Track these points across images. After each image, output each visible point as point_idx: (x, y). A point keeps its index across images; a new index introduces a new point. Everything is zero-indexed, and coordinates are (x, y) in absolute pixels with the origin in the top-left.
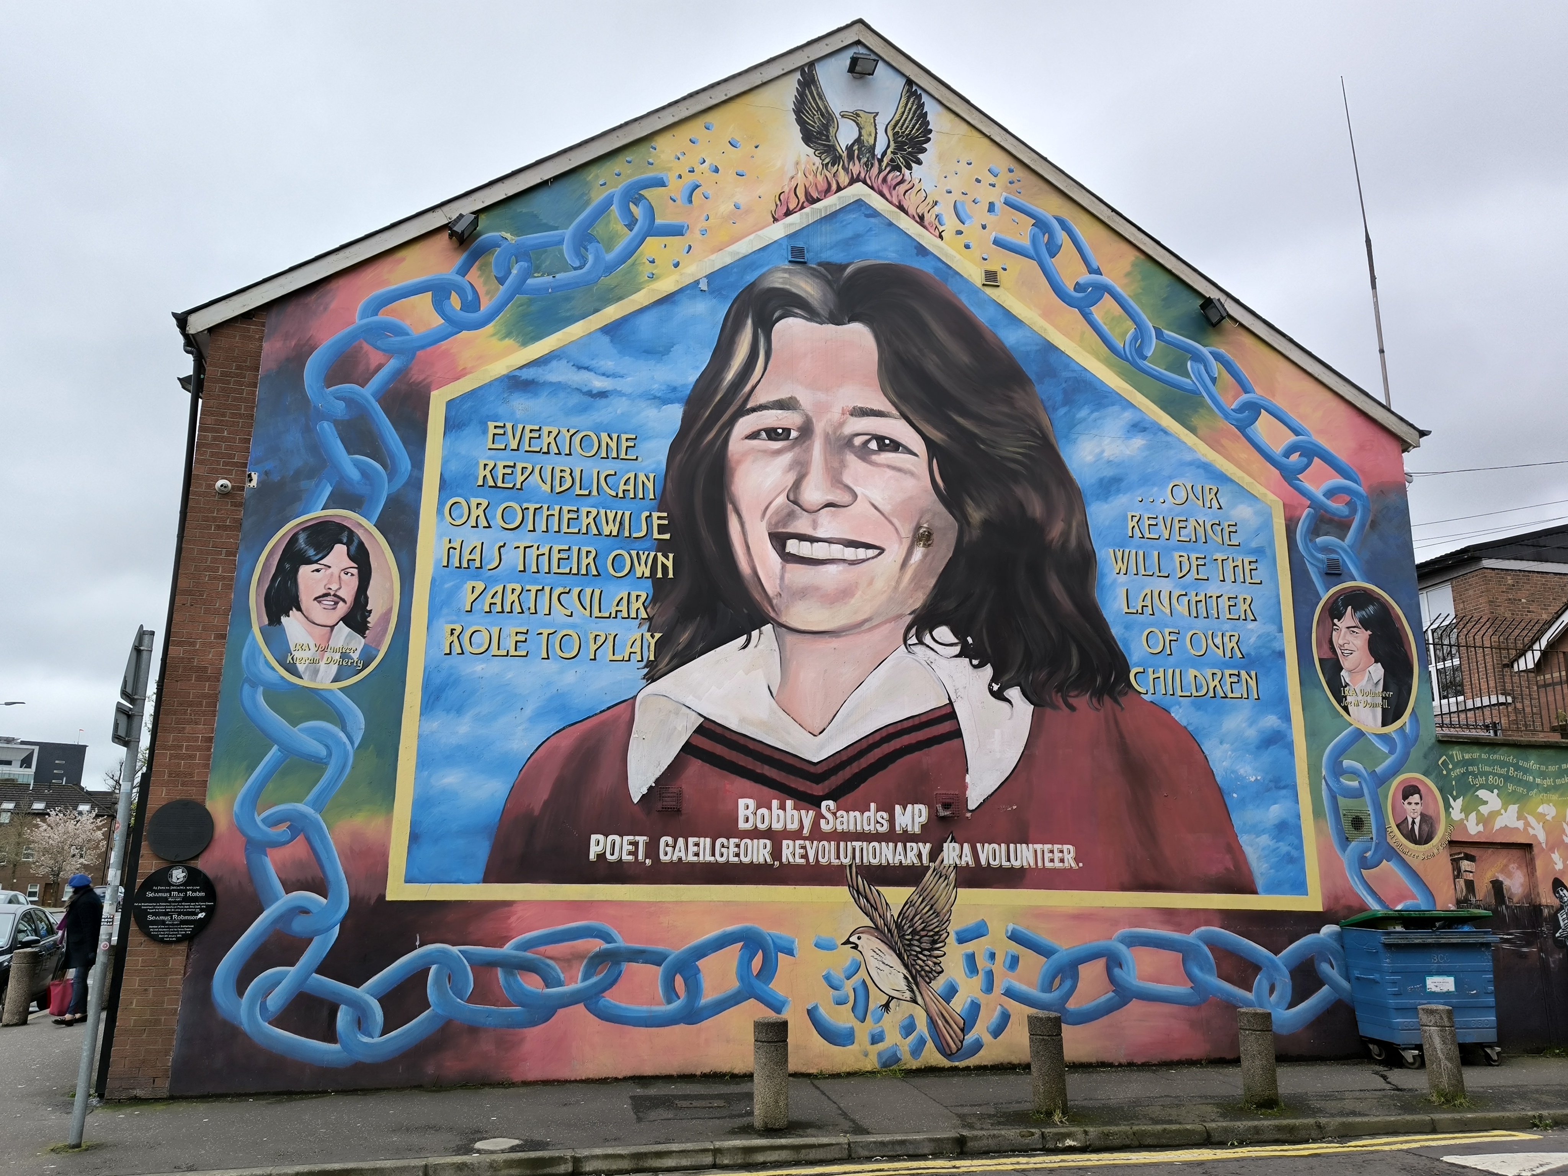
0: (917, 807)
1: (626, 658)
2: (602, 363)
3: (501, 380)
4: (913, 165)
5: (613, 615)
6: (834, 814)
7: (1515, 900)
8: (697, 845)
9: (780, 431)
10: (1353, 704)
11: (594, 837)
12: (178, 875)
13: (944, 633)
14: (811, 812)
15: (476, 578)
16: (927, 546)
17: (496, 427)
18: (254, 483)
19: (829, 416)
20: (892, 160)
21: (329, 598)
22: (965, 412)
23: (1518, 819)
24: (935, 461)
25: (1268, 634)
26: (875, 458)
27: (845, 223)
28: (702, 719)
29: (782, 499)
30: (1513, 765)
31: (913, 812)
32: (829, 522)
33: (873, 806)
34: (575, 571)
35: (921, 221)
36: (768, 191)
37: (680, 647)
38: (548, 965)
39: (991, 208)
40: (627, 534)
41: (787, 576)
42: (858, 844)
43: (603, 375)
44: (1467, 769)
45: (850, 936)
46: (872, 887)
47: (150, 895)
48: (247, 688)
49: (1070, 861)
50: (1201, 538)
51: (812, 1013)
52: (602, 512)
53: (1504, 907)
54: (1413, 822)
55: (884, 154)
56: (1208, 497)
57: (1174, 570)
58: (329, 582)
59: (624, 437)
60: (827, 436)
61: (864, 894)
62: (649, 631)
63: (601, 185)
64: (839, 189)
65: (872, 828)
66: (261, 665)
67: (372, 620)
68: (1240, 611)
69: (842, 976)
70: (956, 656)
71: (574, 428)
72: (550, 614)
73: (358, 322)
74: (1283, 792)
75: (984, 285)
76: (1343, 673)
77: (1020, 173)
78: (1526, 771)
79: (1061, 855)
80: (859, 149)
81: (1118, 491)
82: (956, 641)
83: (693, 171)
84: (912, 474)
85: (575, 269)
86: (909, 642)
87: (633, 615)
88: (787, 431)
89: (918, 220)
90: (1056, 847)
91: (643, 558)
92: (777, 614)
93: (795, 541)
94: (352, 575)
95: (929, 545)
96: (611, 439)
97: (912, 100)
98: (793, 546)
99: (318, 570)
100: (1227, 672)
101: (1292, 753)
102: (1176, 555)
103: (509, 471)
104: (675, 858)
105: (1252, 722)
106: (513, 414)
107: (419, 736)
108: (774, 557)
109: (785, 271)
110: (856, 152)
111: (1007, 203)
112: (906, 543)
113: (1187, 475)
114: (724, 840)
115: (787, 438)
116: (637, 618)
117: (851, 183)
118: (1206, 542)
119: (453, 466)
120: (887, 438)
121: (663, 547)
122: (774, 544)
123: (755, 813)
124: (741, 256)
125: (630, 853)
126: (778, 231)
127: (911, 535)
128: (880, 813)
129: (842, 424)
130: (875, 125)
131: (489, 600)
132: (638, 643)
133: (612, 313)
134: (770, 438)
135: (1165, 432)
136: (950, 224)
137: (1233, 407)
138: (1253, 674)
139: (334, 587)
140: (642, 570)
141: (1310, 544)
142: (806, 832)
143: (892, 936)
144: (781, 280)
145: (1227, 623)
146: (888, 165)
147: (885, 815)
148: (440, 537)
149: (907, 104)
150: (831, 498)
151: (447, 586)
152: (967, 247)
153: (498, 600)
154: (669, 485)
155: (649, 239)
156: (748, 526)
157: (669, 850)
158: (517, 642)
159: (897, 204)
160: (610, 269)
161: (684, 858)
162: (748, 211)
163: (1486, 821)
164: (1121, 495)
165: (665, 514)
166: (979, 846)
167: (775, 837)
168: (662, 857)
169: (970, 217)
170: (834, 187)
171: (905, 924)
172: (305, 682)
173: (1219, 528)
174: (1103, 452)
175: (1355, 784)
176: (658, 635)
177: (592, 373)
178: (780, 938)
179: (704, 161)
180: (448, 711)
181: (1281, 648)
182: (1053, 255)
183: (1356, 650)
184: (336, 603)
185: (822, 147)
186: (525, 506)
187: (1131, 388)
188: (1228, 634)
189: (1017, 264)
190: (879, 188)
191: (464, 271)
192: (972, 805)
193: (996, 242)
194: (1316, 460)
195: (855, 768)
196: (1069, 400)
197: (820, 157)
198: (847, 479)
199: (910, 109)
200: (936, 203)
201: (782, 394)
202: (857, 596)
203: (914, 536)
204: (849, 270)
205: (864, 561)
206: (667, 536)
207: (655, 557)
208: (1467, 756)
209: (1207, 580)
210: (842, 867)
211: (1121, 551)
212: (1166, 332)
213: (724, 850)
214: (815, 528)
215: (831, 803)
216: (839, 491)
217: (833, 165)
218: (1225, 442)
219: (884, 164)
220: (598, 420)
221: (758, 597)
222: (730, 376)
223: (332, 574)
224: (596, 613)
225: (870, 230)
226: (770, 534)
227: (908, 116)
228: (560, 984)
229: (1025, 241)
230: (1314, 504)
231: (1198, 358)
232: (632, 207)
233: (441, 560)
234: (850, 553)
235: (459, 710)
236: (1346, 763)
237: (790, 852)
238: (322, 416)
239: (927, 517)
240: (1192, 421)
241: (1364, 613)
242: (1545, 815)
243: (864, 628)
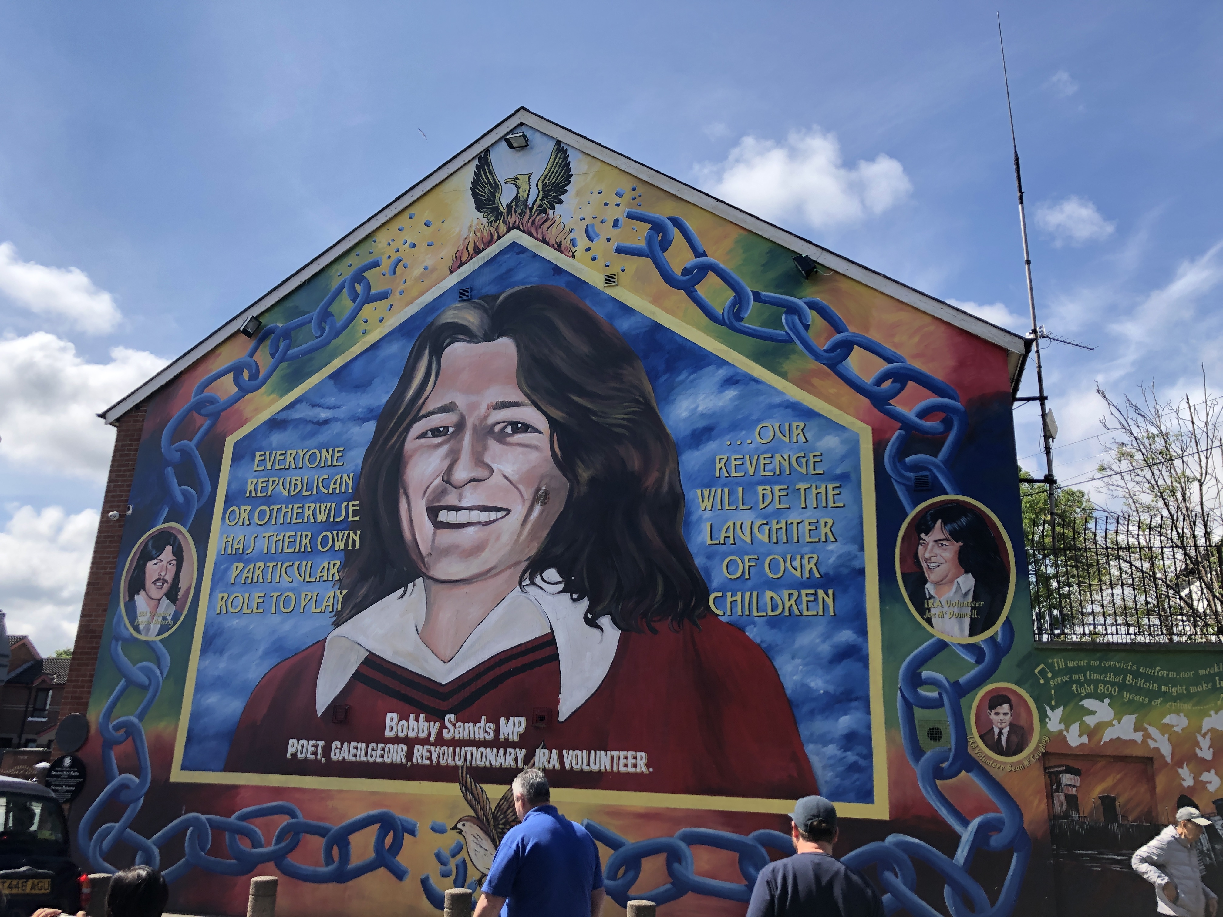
0: (518, 719)
1: (323, 610)
2: (327, 400)
3: (265, 423)
4: (556, 205)
5: (318, 579)
6: (454, 725)
7: (1131, 818)
8: (356, 748)
9: (441, 429)
10: (937, 616)
11: (291, 741)
12: (68, 761)
13: (552, 574)
14: (437, 723)
15: (239, 560)
16: (544, 504)
17: (260, 455)
18: (130, 512)
19: (476, 413)
20: (540, 206)
21: (160, 581)
22: (582, 393)
23: (1135, 730)
24: (555, 435)
25: (849, 553)
26: (510, 439)
27: (501, 263)
28: (368, 653)
29: (438, 481)
30: (1131, 672)
31: (514, 723)
32: (471, 494)
33: (483, 718)
34: (297, 550)
35: (559, 247)
36: (447, 253)
37: (359, 600)
38: (255, 832)
39: (616, 223)
40: (332, 520)
41: (437, 539)
42: (469, 749)
43: (328, 408)
44: (1071, 678)
45: (457, 823)
46: (477, 784)
47: (54, 773)
48: (114, 642)
49: (642, 767)
50: (785, 471)
51: (425, 883)
52: (318, 505)
53: (1116, 826)
54: (1000, 733)
55: (535, 201)
56: (795, 433)
57: (757, 503)
58: (161, 571)
59: (336, 450)
60: (475, 429)
61: (470, 788)
62: (339, 590)
63: (339, 276)
64: (499, 238)
65: (481, 736)
66: (122, 626)
67: (180, 593)
68: (820, 534)
69: (449, 855)
70: (560, 592)
71: (306, 448)
72: (279, 582)
73: (193, 399)
74: (855, 704)
75: (604, 287)
76: (928, 586)
77: (641, 189)
78: (1148, 678)
79: (634, 761)
80: (516, 205)
81: (709, 439)
82: (561, 580)
83: (398, 251)
84: (536, 448)
85: (317, 337)
86: (524, 584)
87: (330, 578)
88: (446, 428)
89: (556, 247)
90: (631, 754)
91: (341, 536)
92: (427, 569)
93: (446, 511)
94: (173, 565)
95: (545, 503)
96: (328, 453)
97: (559, 155)
98: (444, 516)
99: (156, 564)
100: (804, 592)
101: (866, 666)
102: (760, 488)
103: (264, 485)
104: (341, 758)
105: (826, 637)
106: (271, 444)
107: (198, 671)
108: (428, 526)
109: (455, 309)
110: (514, 206)
111: (630, 216)
112: (528, 504)
113: (775, 416)
114: (374, 745)
115: (446, 434)
116: (332, 580)
117: (507, 232)
118: (790, 474)
119: (234, 486)
120: (519, 423)
121: (354, 527)
122: (430, 516)
123: (398, 724)
124: (426, 304)
125: (313, 753)
126: (453, 280)
127: (531, 497)
128: (488, 724)
129: (486, 417)
130: (529, 182)
131: (245, 575)
132: (332, 599)
133: (337, 363)
134: (434, 436)
135: (756, 381)
136: (582, 242)
137: (824, 348)
138: (830, 592)
139: (163, 574)
140: (340, 545)
141: (898, 464)
142: (432, 739)
143: (489, 824)
144: (452, 316)
145: (806, 546)
146: (537, 210)
147: (492, 726)
148: (222, 534)
149: (555, 160)
150: (473, 475)
151: (222, 567)
152: (594, 259)
153: (250, 575)
154: (362, 480)
155: (365, 306)
156: (413, 505)
157: (338, 751)
158: (258, 603)
159: (541, 239)
160: (338, 334)
161: (346, 758)
162: (434, 270)
163: (1093, 733)
164: (711, 442)
165: (358, 502)
166: (565, 752)
167: (410, 743)
168: (334, 758)
169: (597, 235)
170: (495, 237)
171: (500, 815)
172: (142, 637)
173: (804, 460)
174: (697, 407)
175: (935, 694)
176: (344, 592)
177: (320, 408)
178: (407, 821)
179: (407, 242)
180: (215, 653)
181: (862, 566)
182: (664, 249)
183: (943, 561)
184: (163, 584)
185: (489, 210)
186: (272, 507)
187: (726, 348)
188: (806, 557)
189: (634, 264)
190: (528, 229)
191: (252, 355)
192: (562, 717)
193: (619, 250)
194: (911, 384)
195: (473, 688)
196: (672, 368)
197: (487, 218)
198: (487, 459)
199: (557, 163)
200: (571, 231)
201: (445, 401)
202: (487, 550)
203: (534, 497)
204: (502, 298)
205: (494, 521)
206: (357, 518)
207: (349, 534)
208: (1071, 664)
209: (789, 508)
210: (456, 767)
211: (708, 490)
212: (764, 293)
213: (374, 752)
214: (460, 501)
215: (452, 717)
216: (480, 469)
217: (496, 222)
218: (816, 381)
219: (534, 211)
220: (322, 441)
221: (414, 557)
222: (410, 393)
223: (163, 566)
224: (308, 579)
225: (520, 263)
226: (427, 508)
227: (555, 168)
228: (261, 846)
229: (641, 243)
230: (906, 424)
231: (792, 310)
232: (357, 286)
233: (220, 551)
234: (484, 517)
235: (221, 652)
236: (925, 674)
237: (420, 754)
238: (168, 463)
239: (546, 481)
240: (783, 368)
241: (955, 525)
242: (1173, 726)
243: (489, 575)
